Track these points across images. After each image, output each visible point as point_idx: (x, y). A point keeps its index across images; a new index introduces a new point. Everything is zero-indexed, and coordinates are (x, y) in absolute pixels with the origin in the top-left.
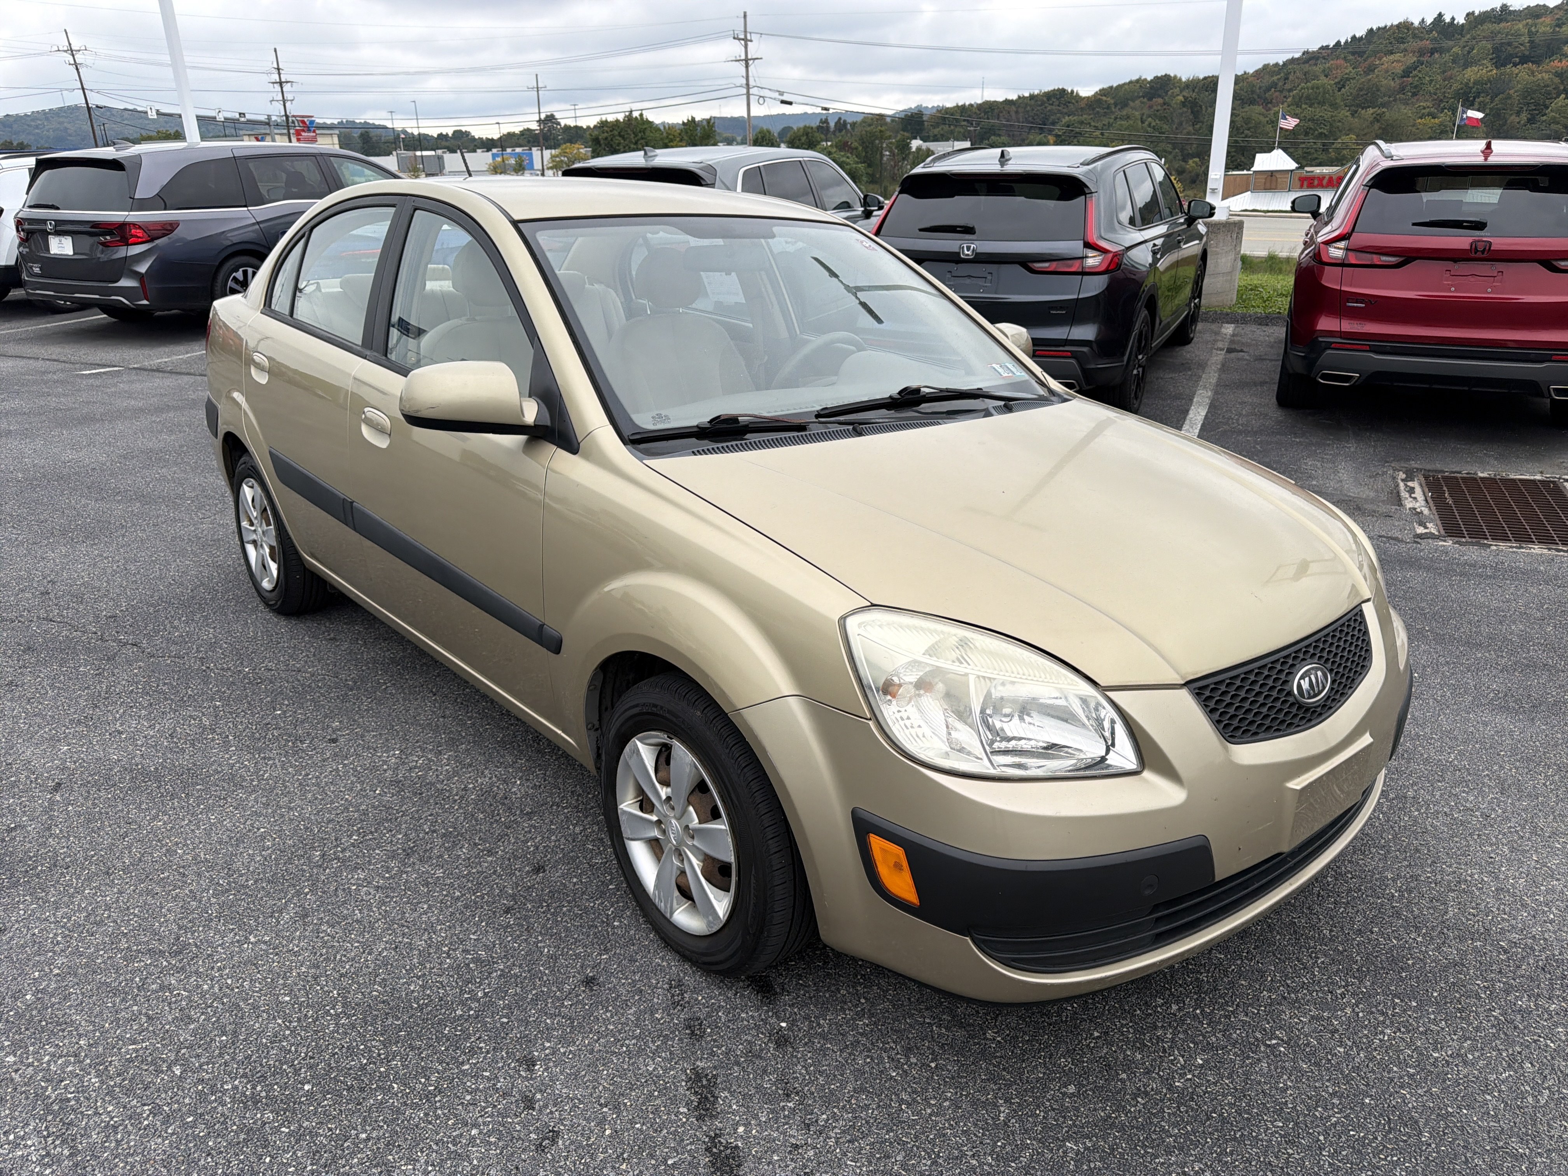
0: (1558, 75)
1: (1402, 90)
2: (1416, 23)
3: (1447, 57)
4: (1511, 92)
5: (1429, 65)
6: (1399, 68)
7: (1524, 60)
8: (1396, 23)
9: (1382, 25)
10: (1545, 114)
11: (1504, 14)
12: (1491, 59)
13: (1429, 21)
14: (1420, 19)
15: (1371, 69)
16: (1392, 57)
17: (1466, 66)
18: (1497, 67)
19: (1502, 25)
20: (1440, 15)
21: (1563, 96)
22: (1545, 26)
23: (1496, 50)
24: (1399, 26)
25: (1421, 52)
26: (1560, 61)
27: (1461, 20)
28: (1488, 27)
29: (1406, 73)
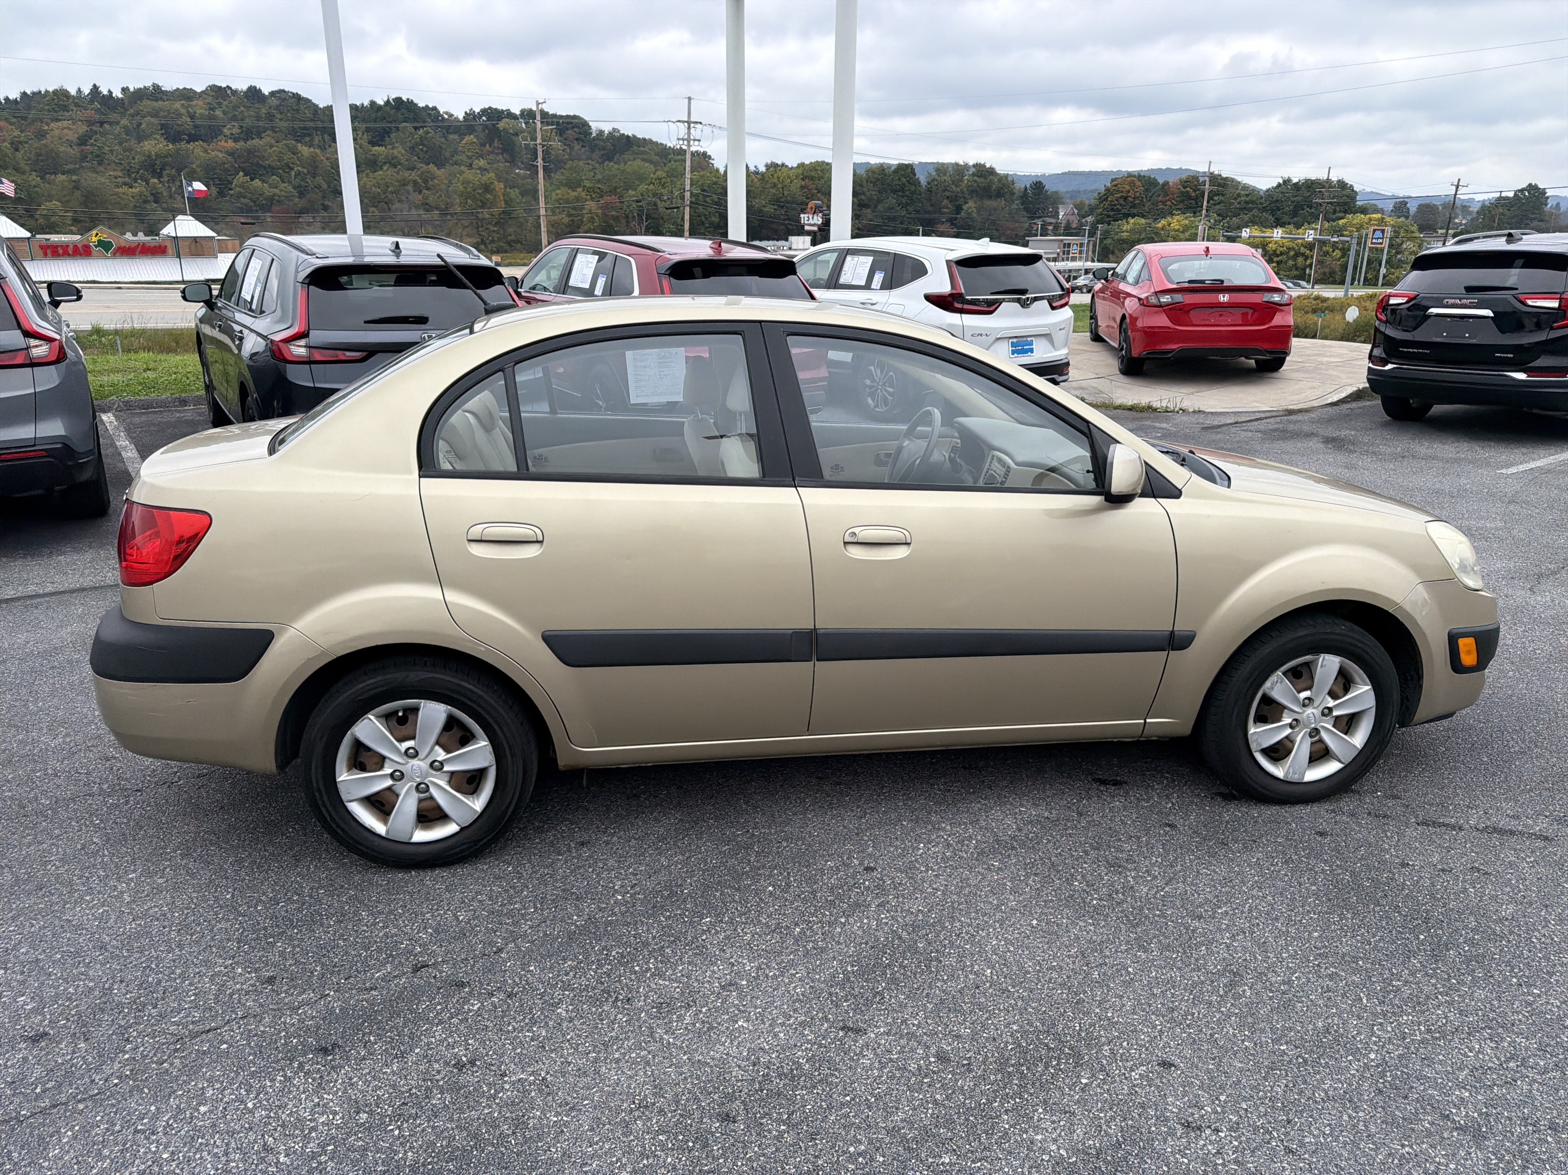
0: (231, 154)
1: (84, 158)
2: (73, 92)
3: (117, 129)
4: (194, 166)
5: (103, 134)
6: (72, 136)
7: (192, 138)
8: (51, 89)
9: (35, 90)
10: (231, 189)
11: (156, 93)
12: (162, 134)
13: (86, 91)
14: (76, 88)
15: (41, 135)
16: (60, 124)
17: (140, 139)
18: (173, 144)
19: (160, 103)
20: (95, 87)
21: (241, 174)
22: (200, 108)
23: (163, 126)
24: (55, 92)
25: (90, 123)
26: (226, 141)
27: (118, 94)
28: (146, 102)
29: (83, 141)
